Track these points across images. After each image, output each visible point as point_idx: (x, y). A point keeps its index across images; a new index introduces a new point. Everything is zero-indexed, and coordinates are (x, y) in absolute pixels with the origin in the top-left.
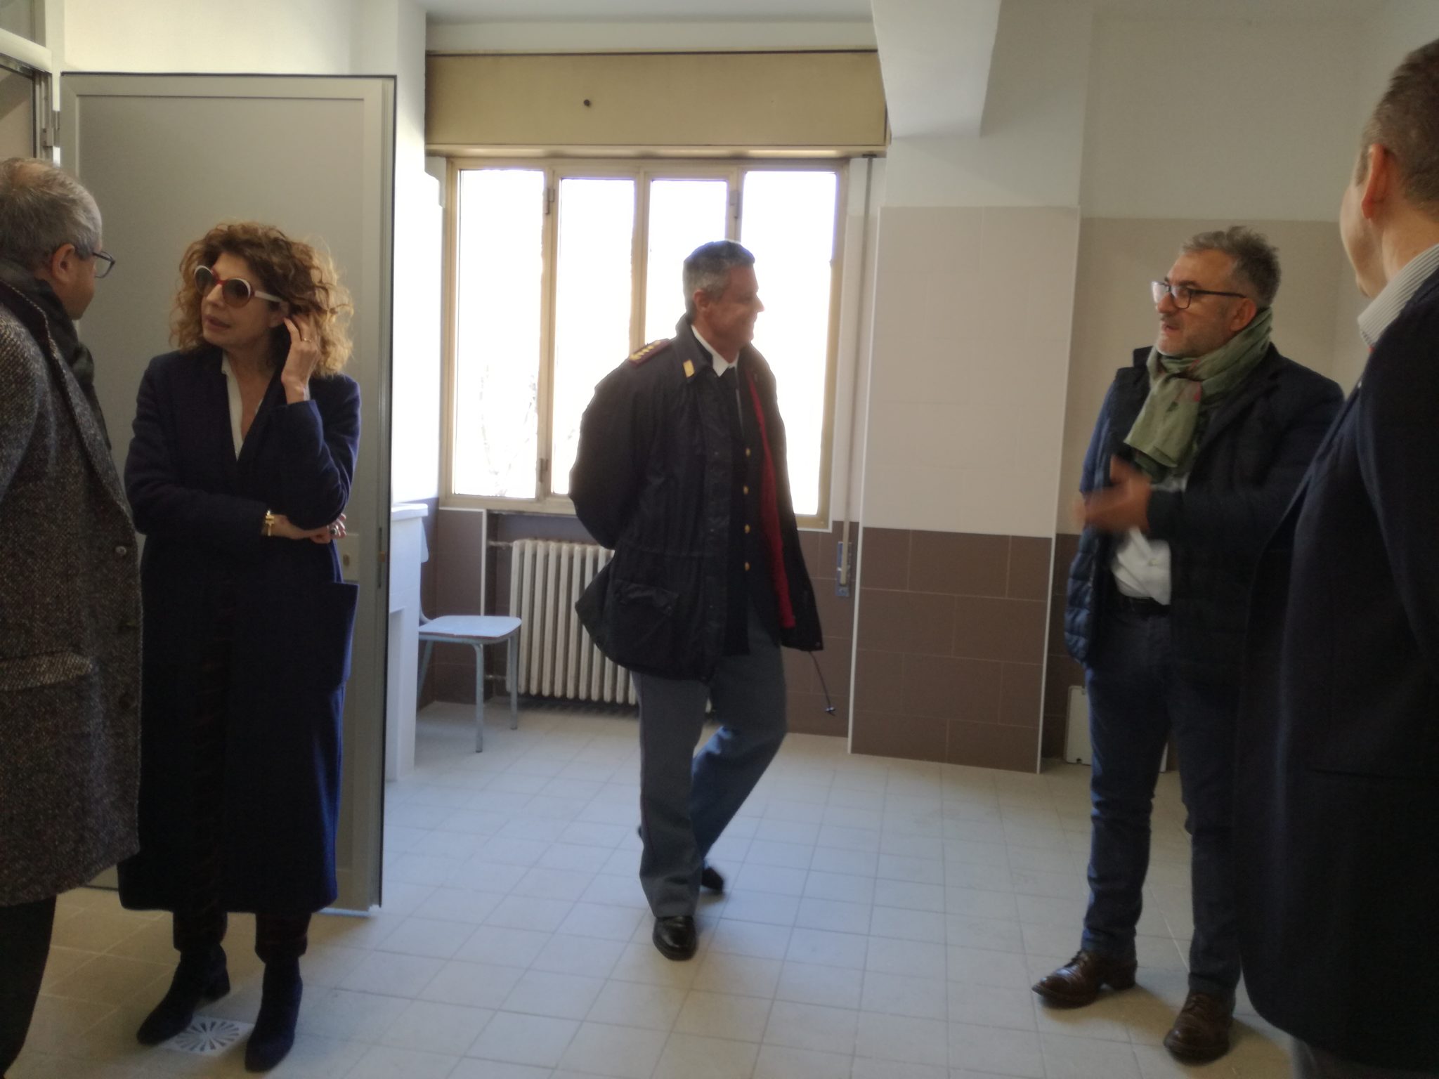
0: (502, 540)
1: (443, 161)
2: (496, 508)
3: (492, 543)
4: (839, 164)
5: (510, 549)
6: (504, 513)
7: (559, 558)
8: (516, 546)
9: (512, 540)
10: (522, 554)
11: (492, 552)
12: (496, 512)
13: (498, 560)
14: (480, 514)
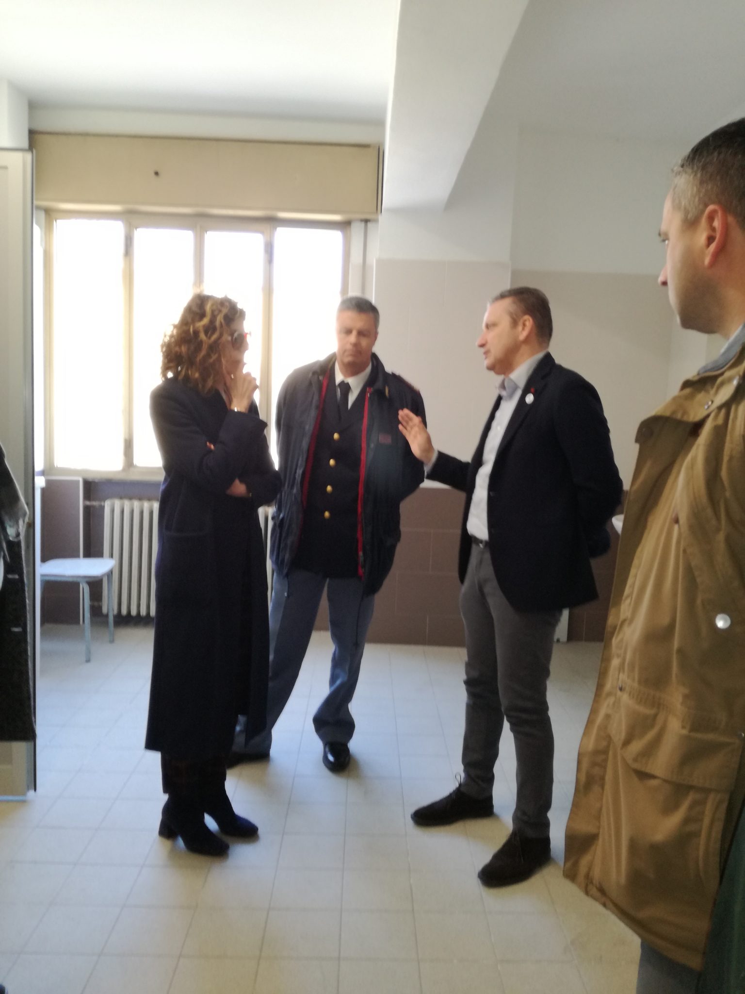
0: (94, 500)
1: (42, 215)
2: (90, 477)
3: (88, 503)
4: (345, 226)
5: (102, 508)
6: (96, 481)
7: (142, 513)
8: (107, 505)
9: (104, 500)
10: (113, 511)
11: (87, 509)
12: (91, 480)
13: (93, 517)
14: (78, 482)
